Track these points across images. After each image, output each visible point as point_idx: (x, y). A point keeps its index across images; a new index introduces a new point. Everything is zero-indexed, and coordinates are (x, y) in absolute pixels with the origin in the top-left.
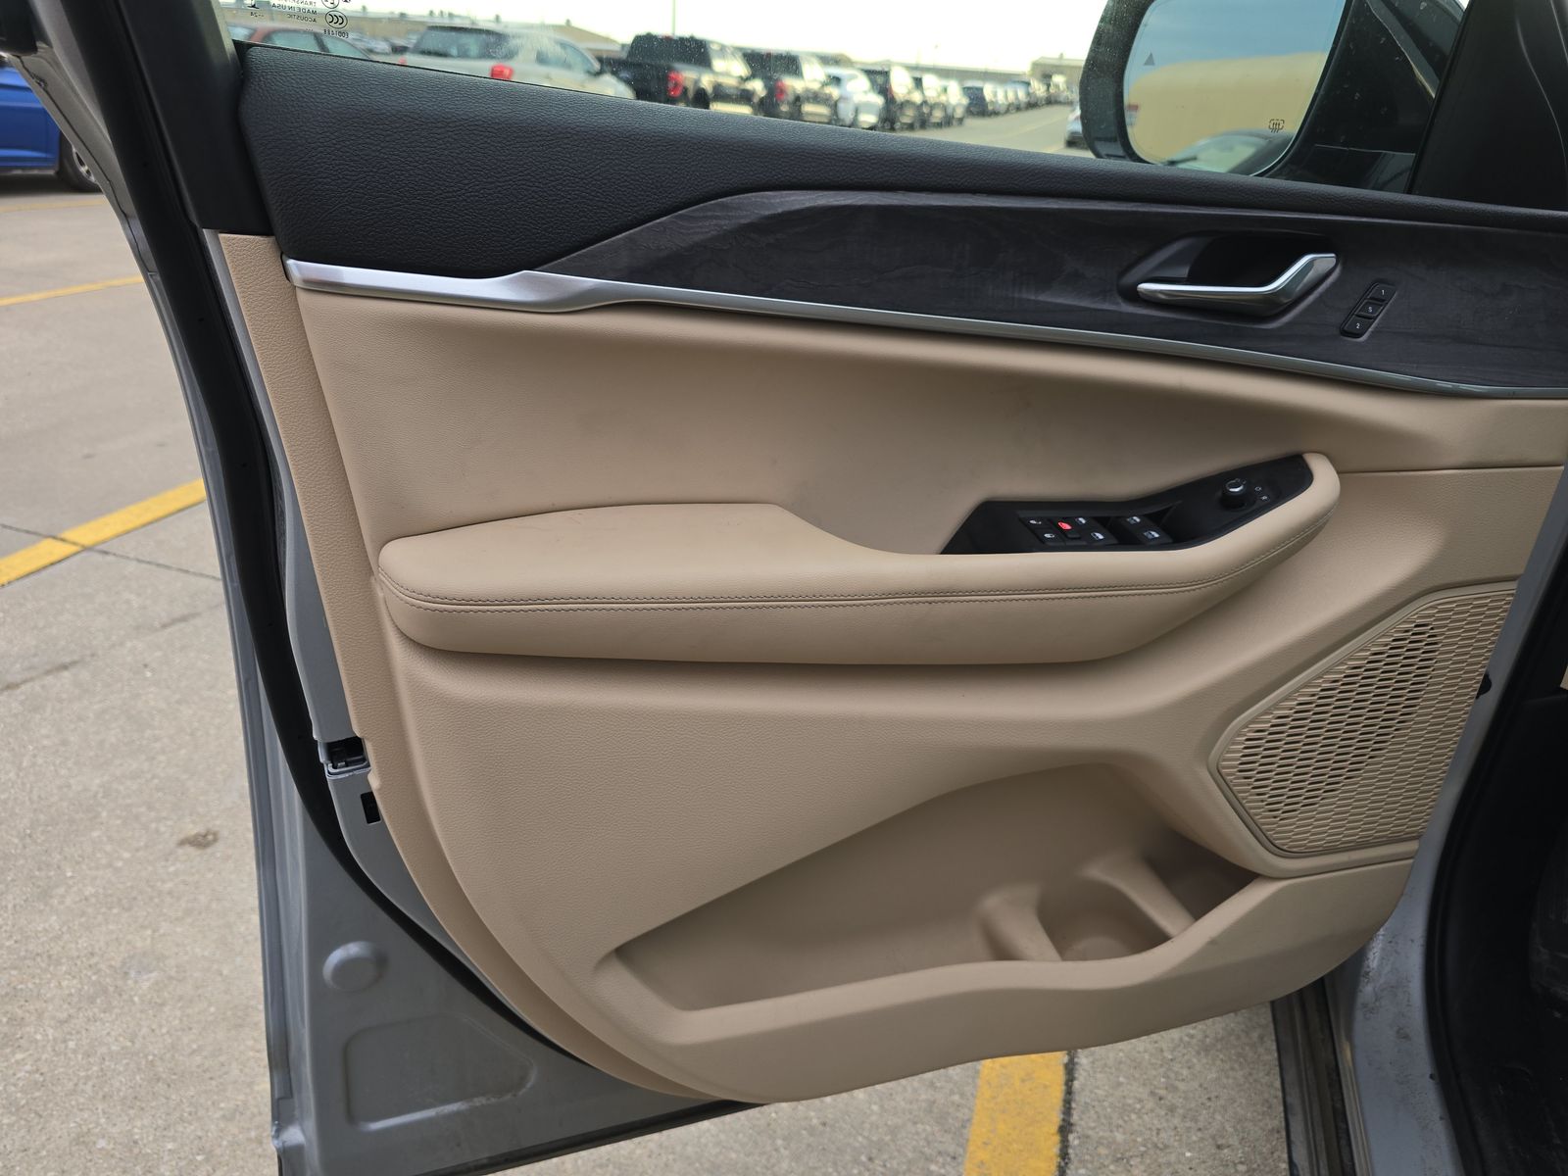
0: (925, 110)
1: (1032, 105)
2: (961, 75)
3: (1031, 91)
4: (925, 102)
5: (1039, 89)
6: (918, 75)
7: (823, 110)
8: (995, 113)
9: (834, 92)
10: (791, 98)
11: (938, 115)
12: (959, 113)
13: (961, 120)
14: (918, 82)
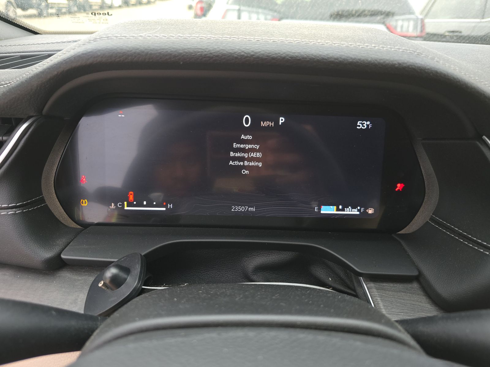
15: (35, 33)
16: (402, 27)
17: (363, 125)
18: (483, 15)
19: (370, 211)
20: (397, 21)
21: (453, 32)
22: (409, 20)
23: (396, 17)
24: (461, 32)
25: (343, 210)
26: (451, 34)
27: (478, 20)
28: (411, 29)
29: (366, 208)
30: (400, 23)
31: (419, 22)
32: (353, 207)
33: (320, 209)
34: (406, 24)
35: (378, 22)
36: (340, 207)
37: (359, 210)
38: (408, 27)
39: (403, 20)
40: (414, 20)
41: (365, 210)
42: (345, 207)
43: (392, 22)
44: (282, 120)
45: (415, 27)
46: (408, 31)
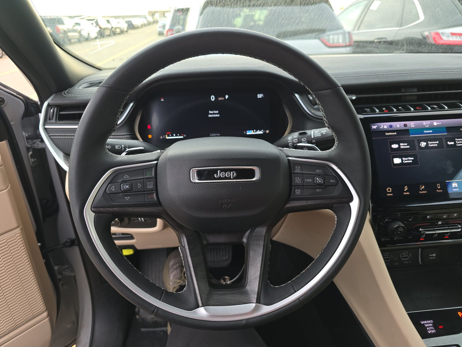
0: (113, 30)
1: (149, 24)
2: (123, 17)
3: (148, 20)
4: (112, 27)
5: (150, 19)
6: (108, 19)
7: (76, 34)
8: (137, 28)
9: (77, 27)
10: (63, 32)
11: (118, 31)
12: (125, 29)
13: (127, 31)
14: (108, 21)
15: (100, 70)
16: (333, 39)
17: (260, 96)
18: (401, 24)
19: (267, 132)
20: (328, 36)
21: (379, 39)
22: (338, 34)
23: (328, 33)
24: (386, 38)
25: (256, 132)
26: (379, 40)
27: (398, 28)
28: (341, 41)
29: (266, 130)
30: (331, 37)
31: (347, 35)
32: (260, 130)
33: (246, 133)
34: (336, 37)
35: (315, 38)
36: (255, 131)
37: (263, 132)
38: (338, 39)
39: (333, 35)
40: (342, 33)
41: (265, 131)
42: (256, 130)
43: (325, 36)
44: (227, 97)
45: (344, 39)
46: (338, 42)
